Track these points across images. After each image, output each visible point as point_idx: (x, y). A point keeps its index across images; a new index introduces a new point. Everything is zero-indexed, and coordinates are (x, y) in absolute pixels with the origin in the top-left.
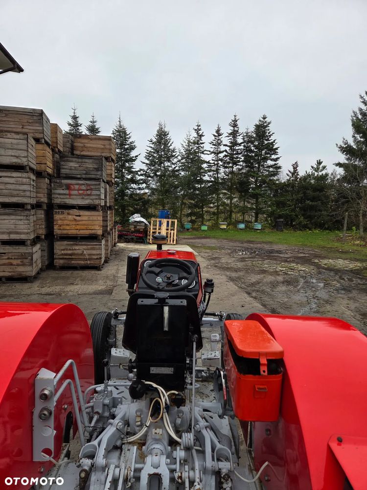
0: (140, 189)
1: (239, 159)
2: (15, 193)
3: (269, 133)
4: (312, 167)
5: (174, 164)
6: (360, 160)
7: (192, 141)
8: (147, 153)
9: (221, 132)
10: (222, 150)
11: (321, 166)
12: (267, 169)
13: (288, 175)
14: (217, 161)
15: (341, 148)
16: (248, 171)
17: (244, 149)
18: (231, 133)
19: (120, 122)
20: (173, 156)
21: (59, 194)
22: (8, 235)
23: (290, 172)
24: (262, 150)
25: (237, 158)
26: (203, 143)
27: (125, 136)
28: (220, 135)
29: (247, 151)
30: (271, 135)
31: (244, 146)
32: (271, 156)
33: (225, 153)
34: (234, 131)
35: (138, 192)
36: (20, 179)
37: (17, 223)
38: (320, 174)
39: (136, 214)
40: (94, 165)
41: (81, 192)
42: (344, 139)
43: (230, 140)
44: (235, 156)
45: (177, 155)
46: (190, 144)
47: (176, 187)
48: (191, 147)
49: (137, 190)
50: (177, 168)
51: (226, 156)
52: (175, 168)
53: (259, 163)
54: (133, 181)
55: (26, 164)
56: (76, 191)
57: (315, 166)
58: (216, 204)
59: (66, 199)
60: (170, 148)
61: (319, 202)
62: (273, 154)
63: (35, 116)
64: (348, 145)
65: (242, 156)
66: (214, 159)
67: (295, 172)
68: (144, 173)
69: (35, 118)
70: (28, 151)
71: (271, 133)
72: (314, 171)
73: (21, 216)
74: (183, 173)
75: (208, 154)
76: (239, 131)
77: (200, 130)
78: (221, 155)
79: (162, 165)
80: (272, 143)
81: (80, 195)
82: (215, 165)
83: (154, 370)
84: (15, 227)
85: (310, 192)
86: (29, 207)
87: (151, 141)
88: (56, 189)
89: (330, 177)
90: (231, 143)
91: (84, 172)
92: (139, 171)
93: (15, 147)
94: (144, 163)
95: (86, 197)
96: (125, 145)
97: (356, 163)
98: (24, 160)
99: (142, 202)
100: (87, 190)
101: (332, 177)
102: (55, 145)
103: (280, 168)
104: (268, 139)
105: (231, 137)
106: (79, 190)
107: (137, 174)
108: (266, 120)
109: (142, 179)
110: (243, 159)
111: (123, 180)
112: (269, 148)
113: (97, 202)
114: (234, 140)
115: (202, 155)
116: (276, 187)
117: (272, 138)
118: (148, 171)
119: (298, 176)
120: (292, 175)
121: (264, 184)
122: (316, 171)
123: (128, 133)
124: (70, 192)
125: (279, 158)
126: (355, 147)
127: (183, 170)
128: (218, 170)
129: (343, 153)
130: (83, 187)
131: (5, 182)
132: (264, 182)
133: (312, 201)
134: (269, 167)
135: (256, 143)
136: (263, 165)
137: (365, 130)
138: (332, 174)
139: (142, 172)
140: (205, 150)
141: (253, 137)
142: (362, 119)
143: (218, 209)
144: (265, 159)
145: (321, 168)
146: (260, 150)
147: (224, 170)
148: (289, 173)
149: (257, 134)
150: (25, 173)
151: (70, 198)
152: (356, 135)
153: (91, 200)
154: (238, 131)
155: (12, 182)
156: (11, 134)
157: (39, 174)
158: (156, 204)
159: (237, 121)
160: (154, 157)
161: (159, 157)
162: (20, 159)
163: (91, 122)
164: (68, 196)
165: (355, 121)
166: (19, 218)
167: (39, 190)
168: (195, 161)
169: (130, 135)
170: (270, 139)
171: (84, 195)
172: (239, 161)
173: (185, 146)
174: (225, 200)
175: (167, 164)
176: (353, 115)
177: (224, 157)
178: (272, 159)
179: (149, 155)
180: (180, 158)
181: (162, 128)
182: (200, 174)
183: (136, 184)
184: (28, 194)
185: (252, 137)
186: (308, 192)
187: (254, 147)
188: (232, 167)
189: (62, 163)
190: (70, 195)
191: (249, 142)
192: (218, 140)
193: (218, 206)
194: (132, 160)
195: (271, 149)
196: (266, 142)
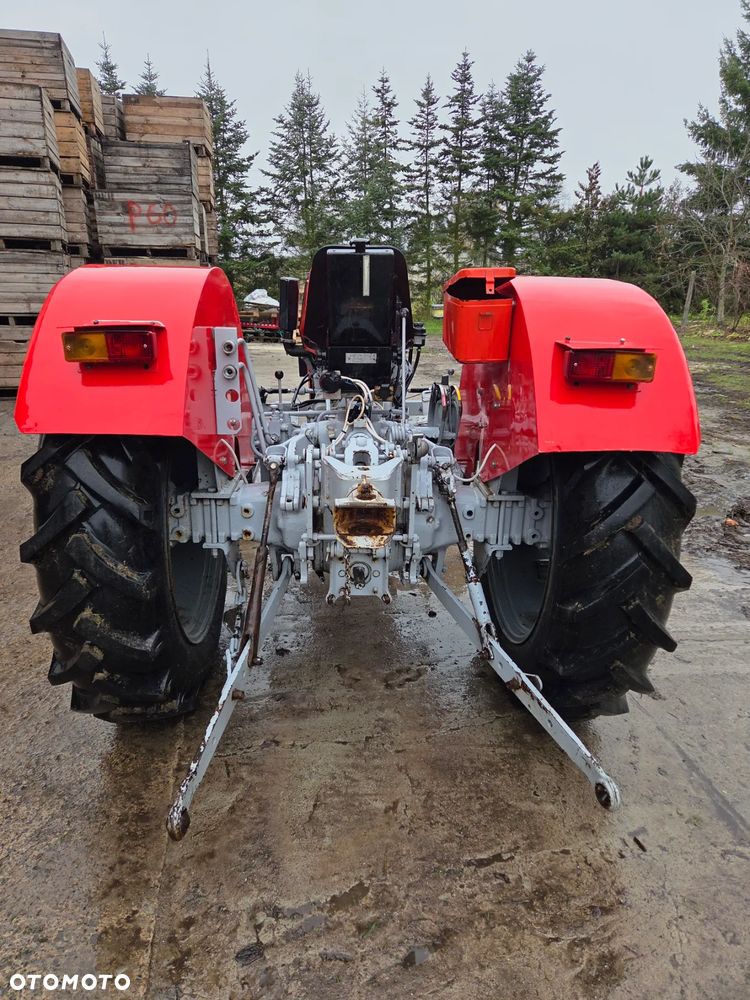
0: (261, 234)
1: (472, 160)
2: (29, 216)
3: (540, 95)
4: (631, 175)
5: (335, 174)
6: (731, 157)
7: (370, 118)
8: (272, 149)
9: (434, 94)
10: (436, 139)
11: (648, 172)
12: (533, 182)
13: (578, 195)
14: (426, 164)
15: (694, 129)
16: (494, 187)
17: (485, 136)
18: (456, 97)
19: (209, 75)
20: (331, 156)
21: (112, 225)
22: (25, 305)
23: (582, 187)
24: (523, 138)
25: (470, 156)
26: (394, 123)
27: (222, 110)
28: (431, 102)
29: (491, 139)
30: (544, 100)
31: (485, 128)
32: (541, 152)
33: (443, 146)
34: (463, 90)
35: (258, 240)
36: (37, 187)
37: (40, 280)
38: (646, 189)
39: (257, 291)
40: (174, 162)
41: (154, 219)
42: (701, 107)
43: (454, 115)
44: (465, 153)
45: (338, 154)
46: (367, 126)
47: (340, 227)
48: (368, 133)
49: (257, 238)
50: (340, 184)
51: (445, 153)
52: (336, 182)
53: (517, 168)
54: (246, 216)
55: (43, 153)
56: (145, 218)
57: (636, 172)
58: (424, 265)
59: (126, 234)
60: (324, 136)
61: (640, 253)
62: (546, 146)
63: (46, 48)
64: (709, 122)
65: (482, 152)
66: (419, 160)
67: (592, 190)
68: (270, 196)
69: (46, 53)
70: (44, 125)
71: (544, 96)
72: (632, 184)
73: (46, 264)
74: (352, 195)
75: (407, 150)
76: (475, 92)
77: (387, 91)
78: (435, 152)
79: (308, 178)
80: (545, 121)
81: (153, 225)
82: (421, 175)
83: (351, 358)
84: (39, 288)
85: (622, 232)
86: (59, 247)
87: (281, 121)
88: (104, 214)
89: (667, 197)
90: (457, 121)
91: (154, 178)
92: (257, 193)
93: (19, 116)
94: (268, 174)
95: (164, 230)
96: (224, 131)
97: (725, 162)
98: (40, 144)
99: (269, 264)
100: (167, 214)
101: (671, 197)
102: (89, 119)
103: (560, 178)
104: (538, 110)
105: (456, 108)
106: (149, 215)
107: (254, 200)
108: (533, 63)
109: (265, 212)
110: (482, 159)
111: (224, 215)
112: (539, 131)
113: (187, 240)
114: (463, 113)
115: (393, 152)
116: (552, 222)
117: (546, 108)
118: (277, 193)
119: (599, 196)
120: (587, 195)
121: (526, 216)
122: (638, 183)
123: (228, 103)
124: (131, 220)
125: (559, 155)
126: (723, 125)
127: (352, 188)
128: (429, 186)
129: (698, 140)
130: (158, 209)
131: (7, 193)
132: (526, 211)
133: (625, 252)
134: (538, 176)
135: (511, 121)
136: (525, 174)
137: (747, 84)
138: (671, 190)
139: (264, 196)
140: (400, 140)
141: (505, 107)
142: (743, 58)
143: (429, 276)
144: (529, 158)
145: (648, 177)
146: (520, 137)
147: (441, 185)
148: (580, 190)
149: (512, 99)
150: (43, 174)
151: (134, 234)
152: (727, 98)
153: (177, 235)
154: (471, 93)
155: (20, 193)
156: (8, 87)
157: (67, 181)
158: (298, 268)
159: (469, 67)
160: (288, 157)
161: (299, 160)
162: (31, 143)
163: (145, 78)
164: (129, 229)
165: (727, 62)
166: (44, 268)
167: (70, 215)
168: (379, 165)
169: (233, 107)
170: (541, 109)
171: (160, 225)
172: (474, 165)
173: (357, 132)
174: (444, 256)
175: (317, 174)
176: (724, 48)
177: (441, 154)
178: (545, 158)
179: (278, 156)
180: (346, 160)
181: (303, 89)
182: (391, 195)
183: (253, 223)
184: (54, 218)
185: (501, 106)
186: (618, 230)
187: (506, 129)
188: (459, 179)
189: (108, 159)
190: (133, 225)
191: (495, 117)
192: (428, 114)
193: (428, 270)
194: (241, 168)
195: (544, 135)
196: (532, 118)
